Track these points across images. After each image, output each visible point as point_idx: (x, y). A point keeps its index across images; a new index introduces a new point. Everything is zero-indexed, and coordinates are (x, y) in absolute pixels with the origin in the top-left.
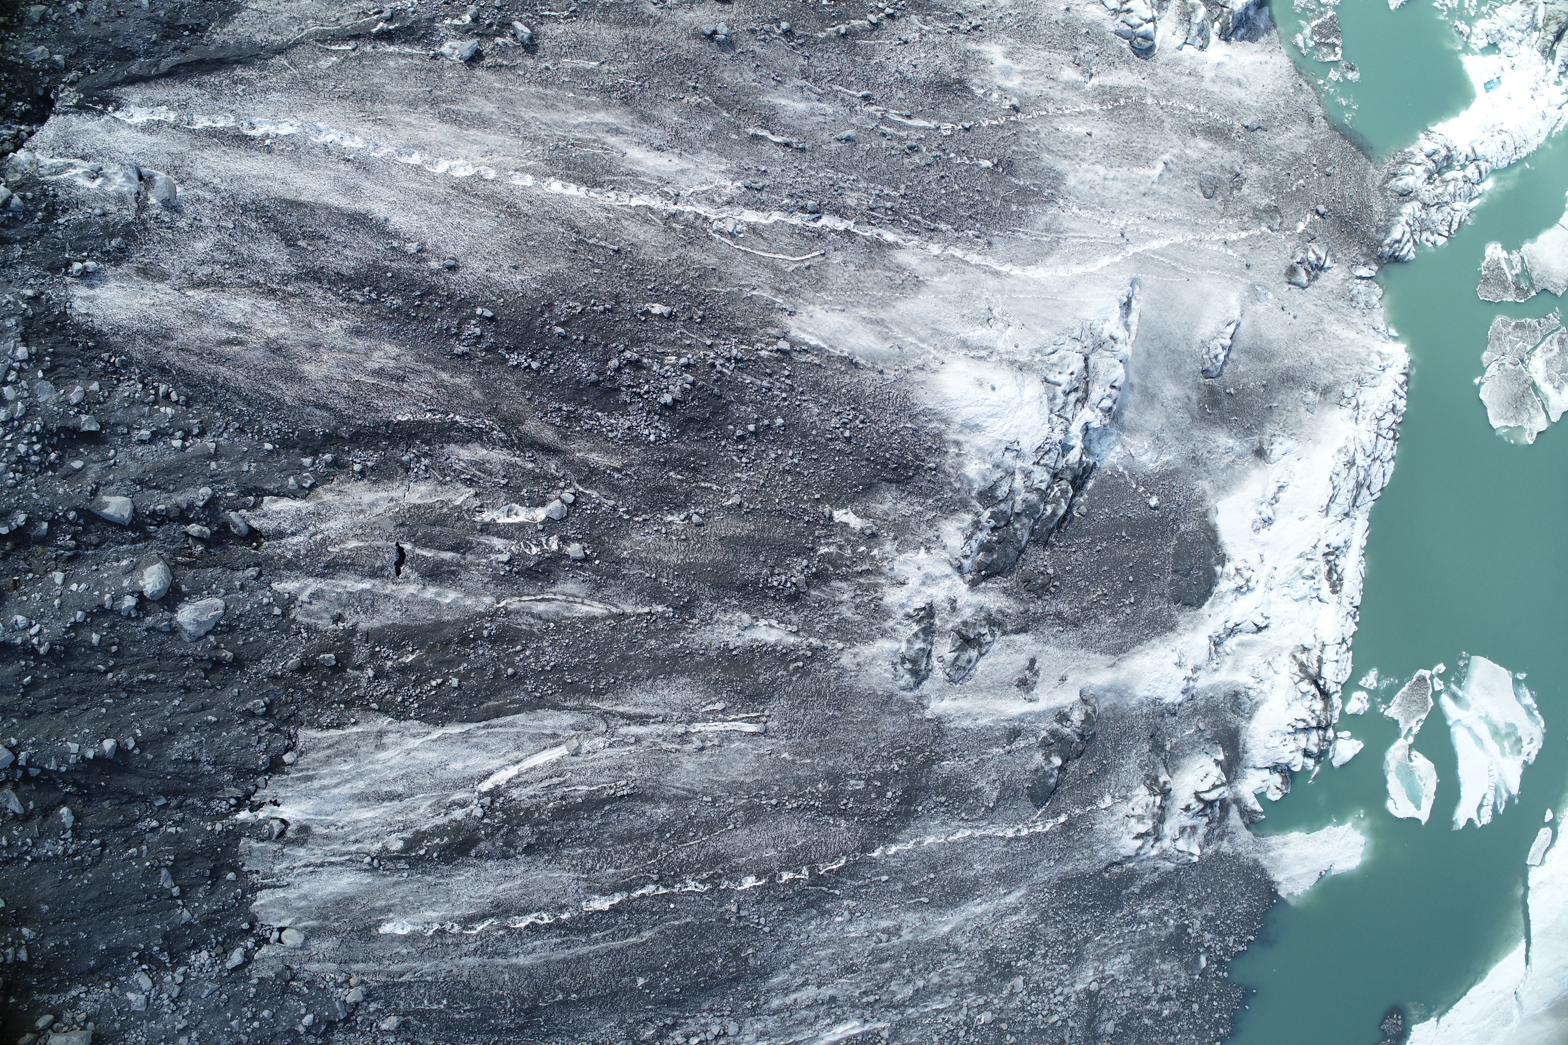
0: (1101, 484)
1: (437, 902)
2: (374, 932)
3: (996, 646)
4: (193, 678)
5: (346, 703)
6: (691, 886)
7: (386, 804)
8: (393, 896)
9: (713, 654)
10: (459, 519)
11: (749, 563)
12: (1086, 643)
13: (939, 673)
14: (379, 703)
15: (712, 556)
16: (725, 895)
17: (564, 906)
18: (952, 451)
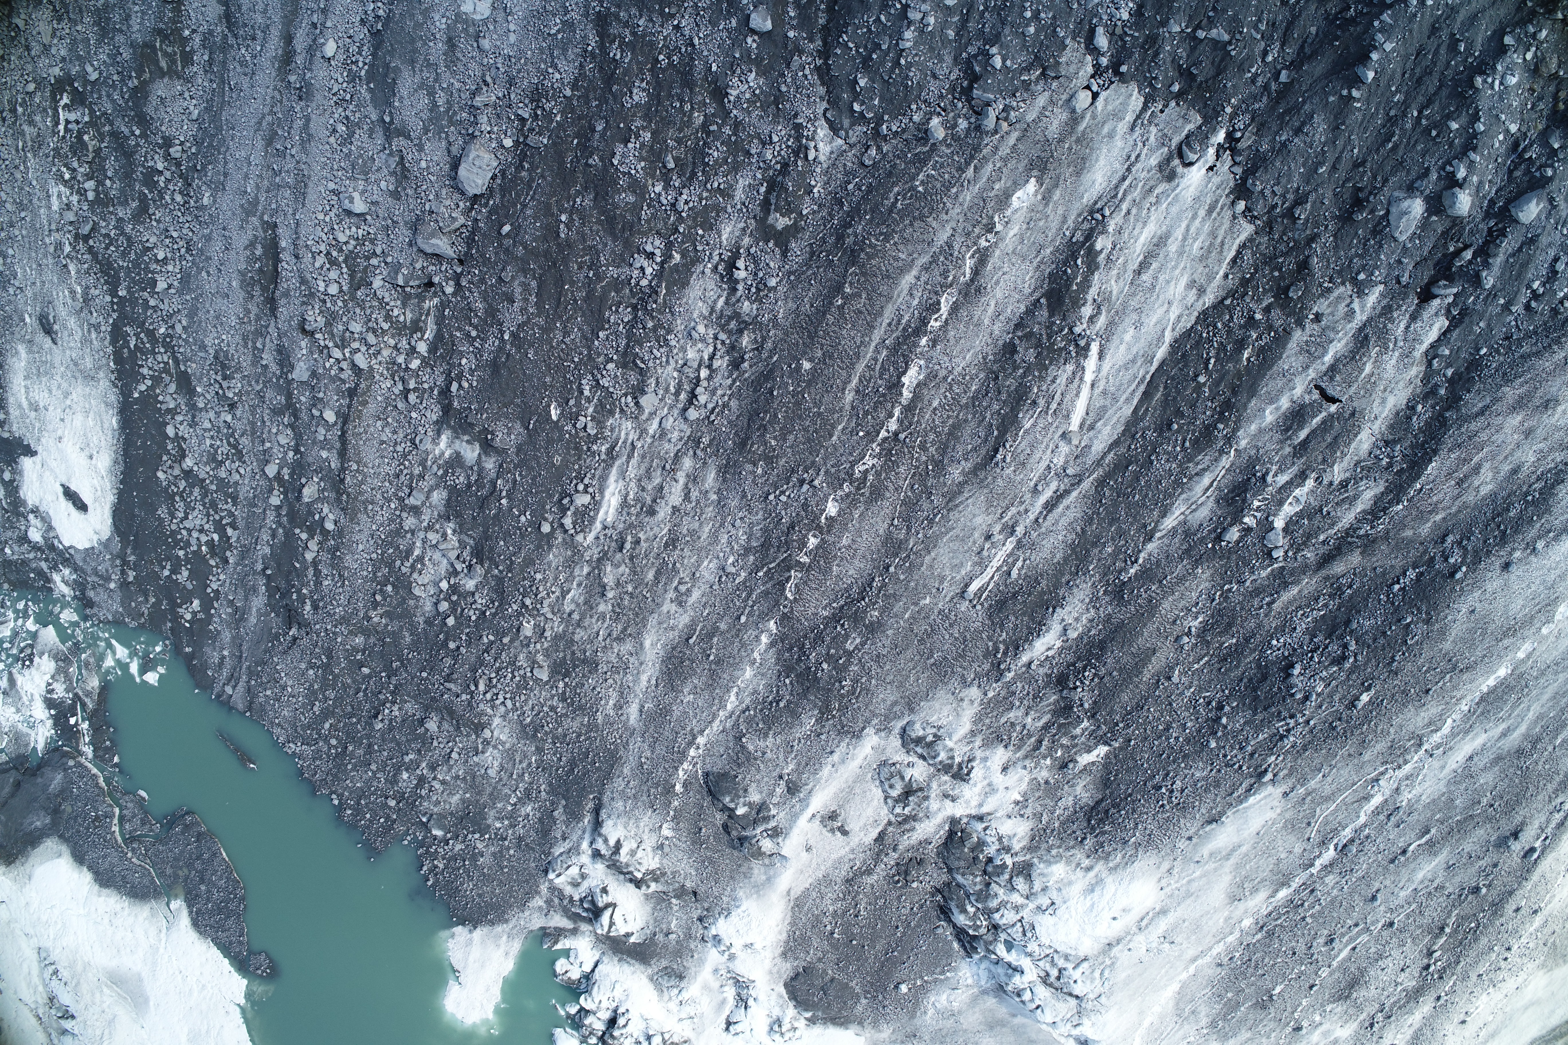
0: (949, 953)
1: (1022, 242)
2: (1035, 173)
3: (885, 811)
4: (1362, 176)
5: (1248, 281)
6: (869, 461)
7: (1141, 257)
8: (1055, 210)
9: (1061, 592)
10: (1324, 460)
11: (1118, 662)
12: (826, 880)
13: (900, 756)
14: (1228, 307)
15: (1146, 637)
16: (836, 483)
17: (934, 346)
18: (1086, 862)
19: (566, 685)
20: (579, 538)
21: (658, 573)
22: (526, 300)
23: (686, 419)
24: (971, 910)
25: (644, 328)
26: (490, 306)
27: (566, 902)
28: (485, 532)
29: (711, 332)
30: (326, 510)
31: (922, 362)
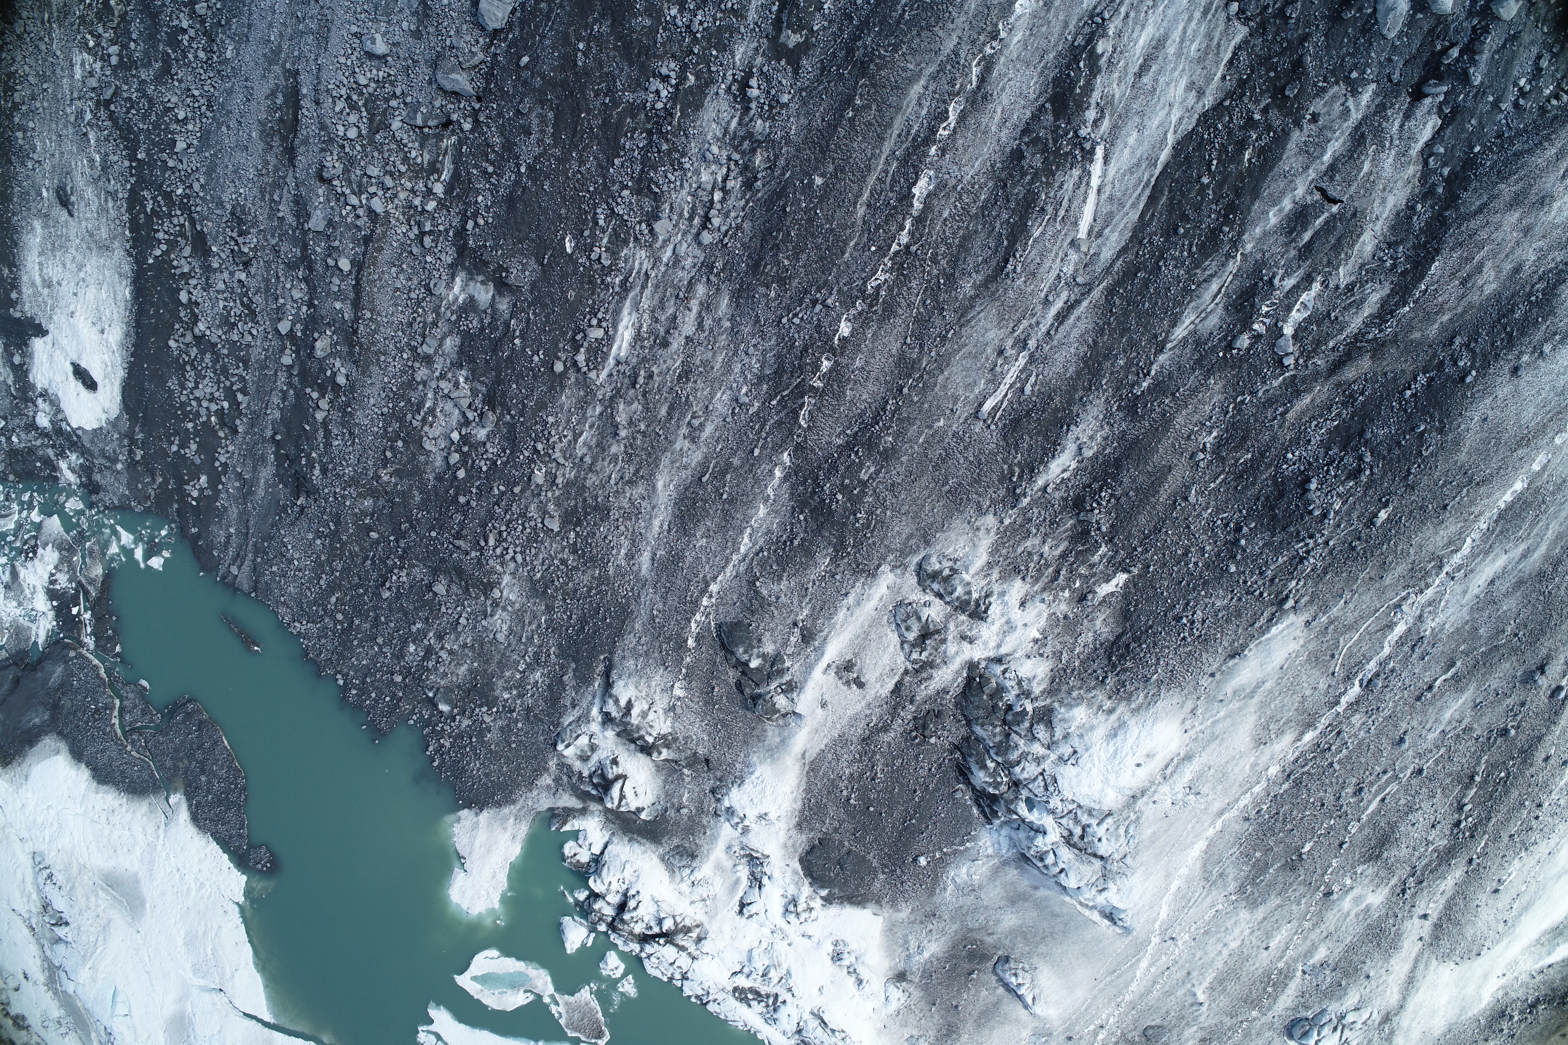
0: (969, 821)
1: (1025, 48)
3: (901, 658)
5: (1245, 82)
6: (881, 276)
7: (1141, 60)
8: (1056, 16)
9: (1075, 409)
10: (1329, 263)
11: (1134, 481)
12: (842, 740)
13: (916, 596)
14: (1227, 108)
15: (1162, 454)
16: (848, 302)
17: (943, 155)
18: (1108, 704)
19: (577, 535)
20: (593, 375)
21: (671, 408)
22: (543, 131)
23: (700, 244)
24: (991, 765)
25: (659, 152)
26: (507, 140)
27: (574, 779)
28: (498, 376)
29: (725, 154)
30: (338, 364)
31: (932, 173)
